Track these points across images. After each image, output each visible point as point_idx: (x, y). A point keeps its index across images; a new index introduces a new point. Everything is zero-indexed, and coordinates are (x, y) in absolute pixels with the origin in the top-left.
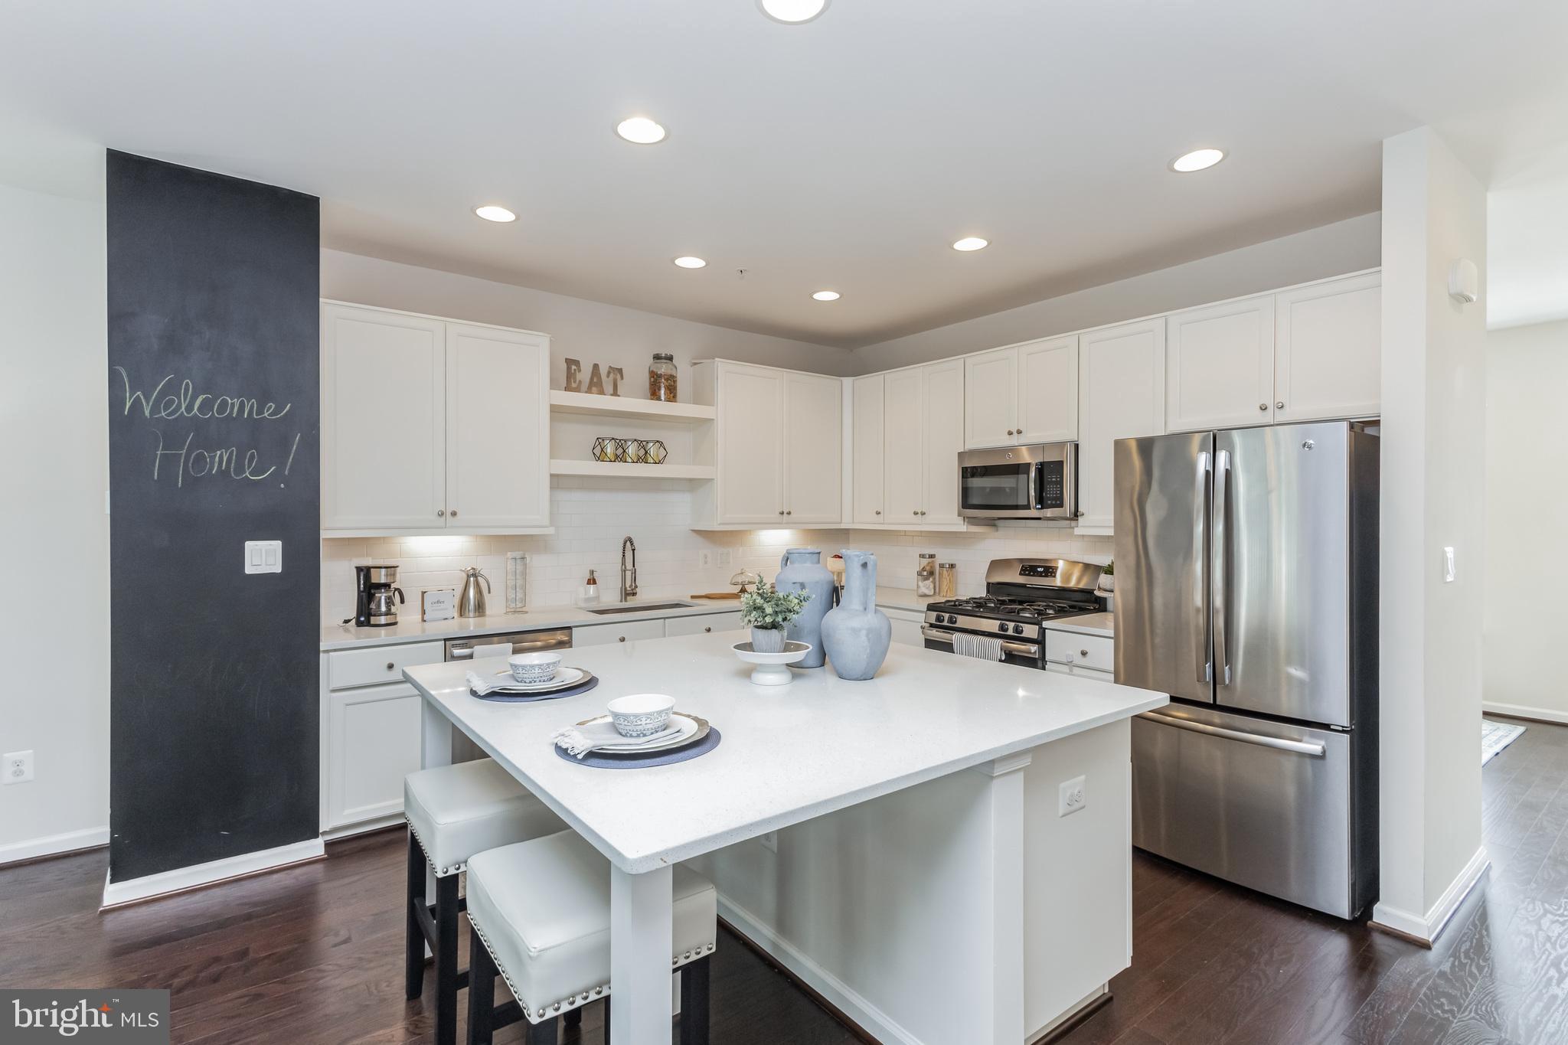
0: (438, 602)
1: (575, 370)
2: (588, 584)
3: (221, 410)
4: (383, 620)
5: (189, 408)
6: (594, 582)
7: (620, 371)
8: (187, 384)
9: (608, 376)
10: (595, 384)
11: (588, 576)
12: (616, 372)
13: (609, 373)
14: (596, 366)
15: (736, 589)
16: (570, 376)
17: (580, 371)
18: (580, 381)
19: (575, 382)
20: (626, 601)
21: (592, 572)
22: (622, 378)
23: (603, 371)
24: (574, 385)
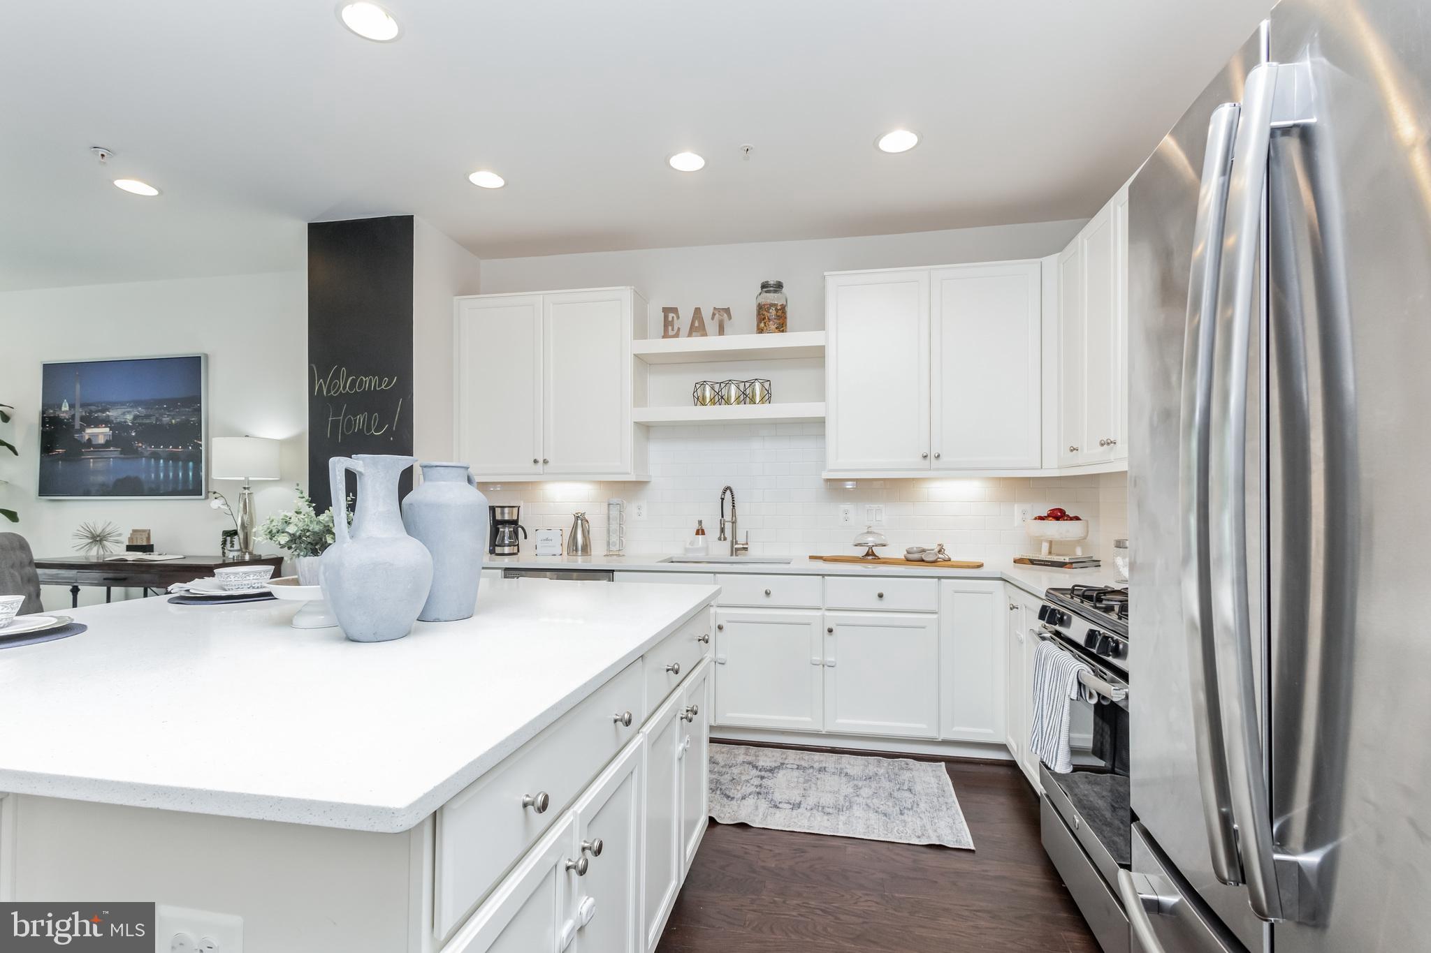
0: (547, 540)
1: (673, 317)
2: (696, 534)
3: (360, 387)
4: (507, 550)
5: (344, 388)
6: (703, 533)
7: (727, 311)
8: (343, 371)
9: (713, 319)
10: (698, 327)
11: (696, 526)
12: (722, 312)
13: (714, 315)
14: (698, 311)
15: (861, 552)
16: (667, 324)
17: (678, 318)
18: (679, 329)
19: (673, 330)
20: (736, 555)
21: (700, 522)
22: (730, 317)
23: (706, 314)
24: (671, 333)
